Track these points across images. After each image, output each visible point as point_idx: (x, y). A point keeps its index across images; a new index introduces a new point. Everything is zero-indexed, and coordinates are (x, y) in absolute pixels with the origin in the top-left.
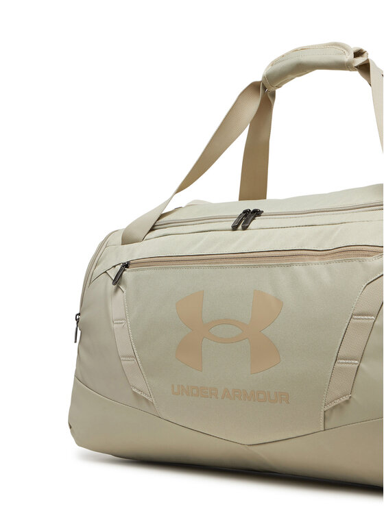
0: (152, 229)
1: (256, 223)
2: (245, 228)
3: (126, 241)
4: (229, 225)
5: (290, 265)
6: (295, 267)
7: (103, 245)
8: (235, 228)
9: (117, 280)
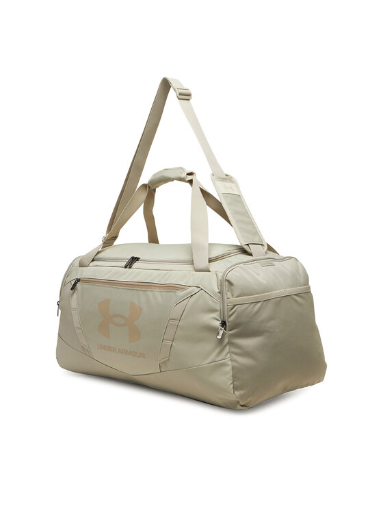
0: (93, 261)
1: (136, 265)
2: (130, 267)
3: (81, 265)
4: (124, 264)
5: (146, 291)
6: (148, 292)
7: (72, 265)
8: (126, 267)
9: (73, 288)
